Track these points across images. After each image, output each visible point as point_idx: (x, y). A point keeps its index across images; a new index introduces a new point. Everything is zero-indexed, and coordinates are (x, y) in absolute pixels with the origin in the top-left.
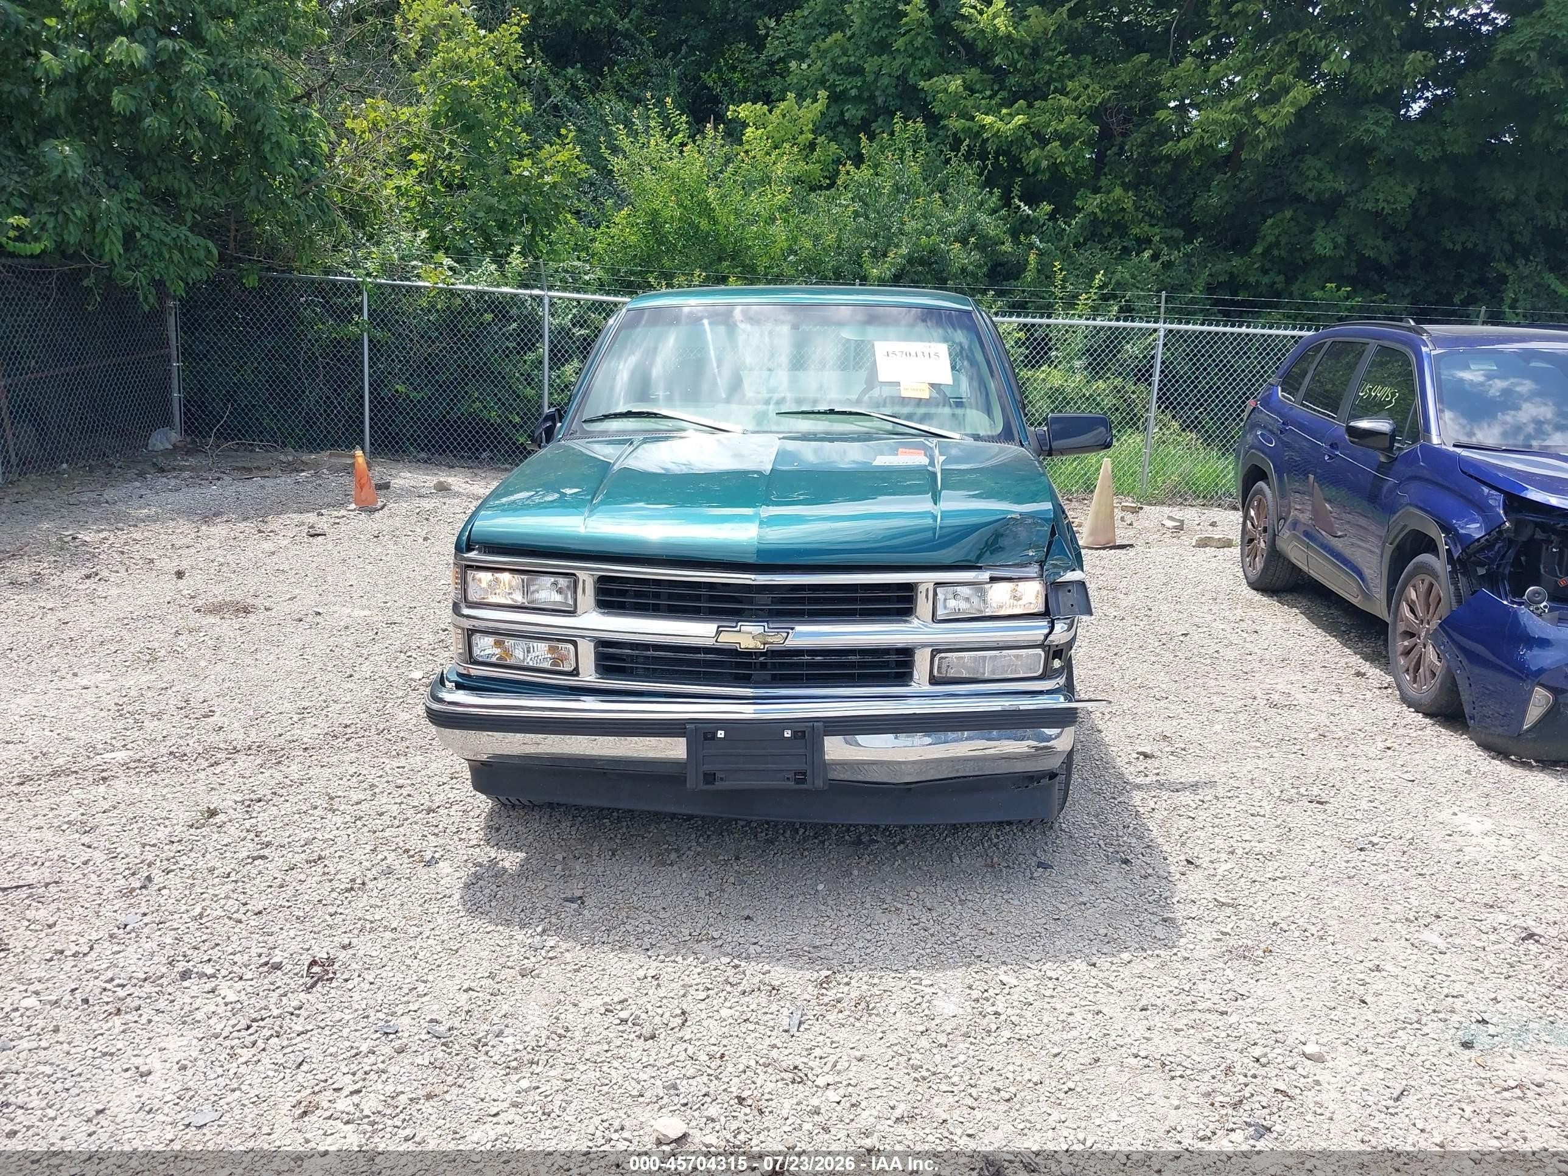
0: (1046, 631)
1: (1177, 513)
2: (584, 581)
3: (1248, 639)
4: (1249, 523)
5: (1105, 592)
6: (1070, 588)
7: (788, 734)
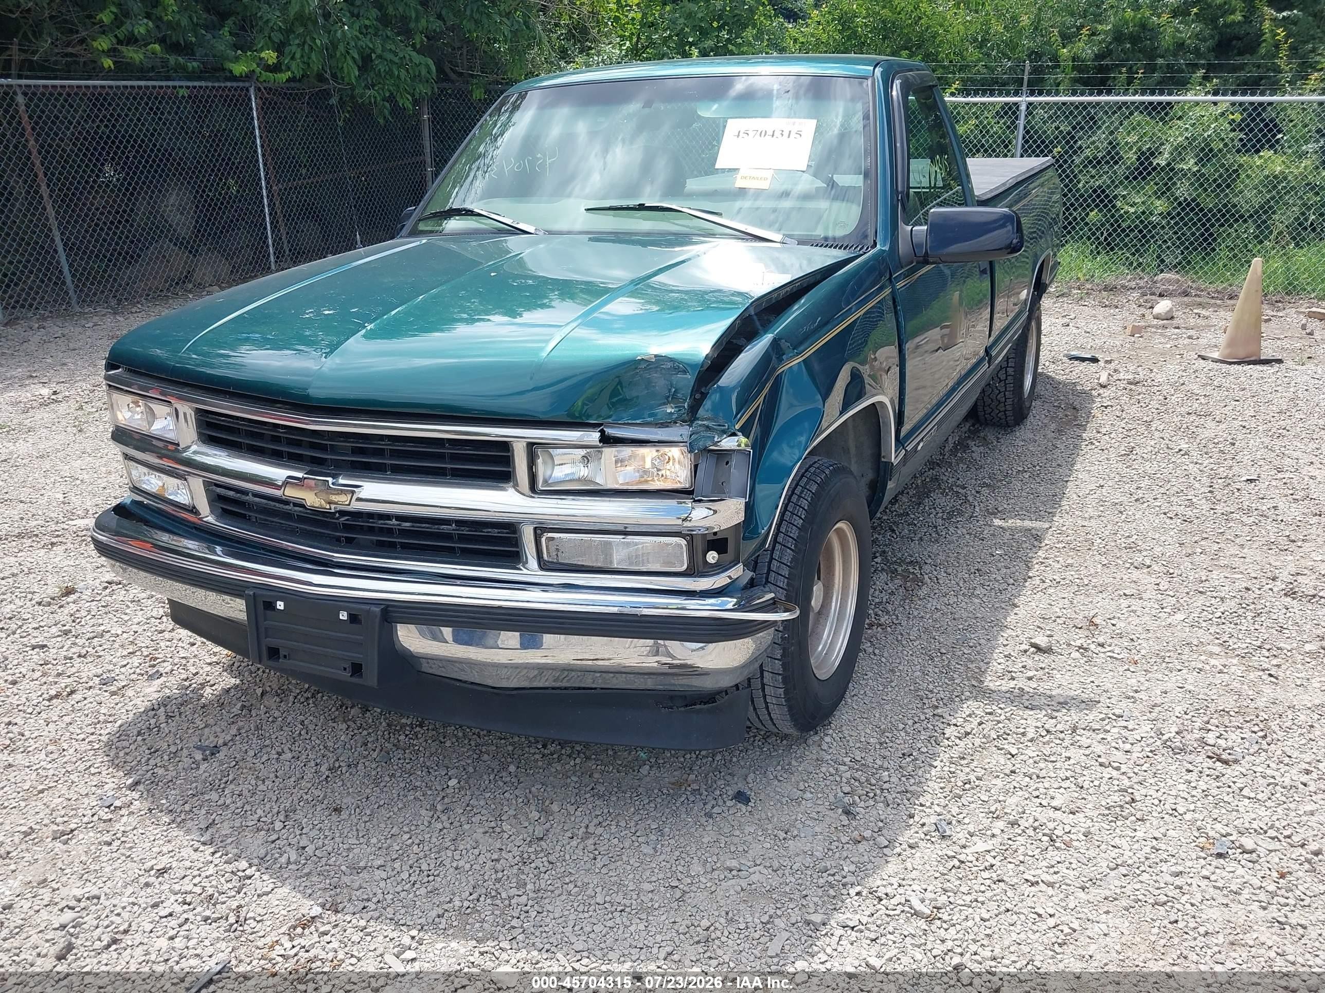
2: (185, 414)
5: (1193, 418)
6: (729, 459)
7: (343, 616)
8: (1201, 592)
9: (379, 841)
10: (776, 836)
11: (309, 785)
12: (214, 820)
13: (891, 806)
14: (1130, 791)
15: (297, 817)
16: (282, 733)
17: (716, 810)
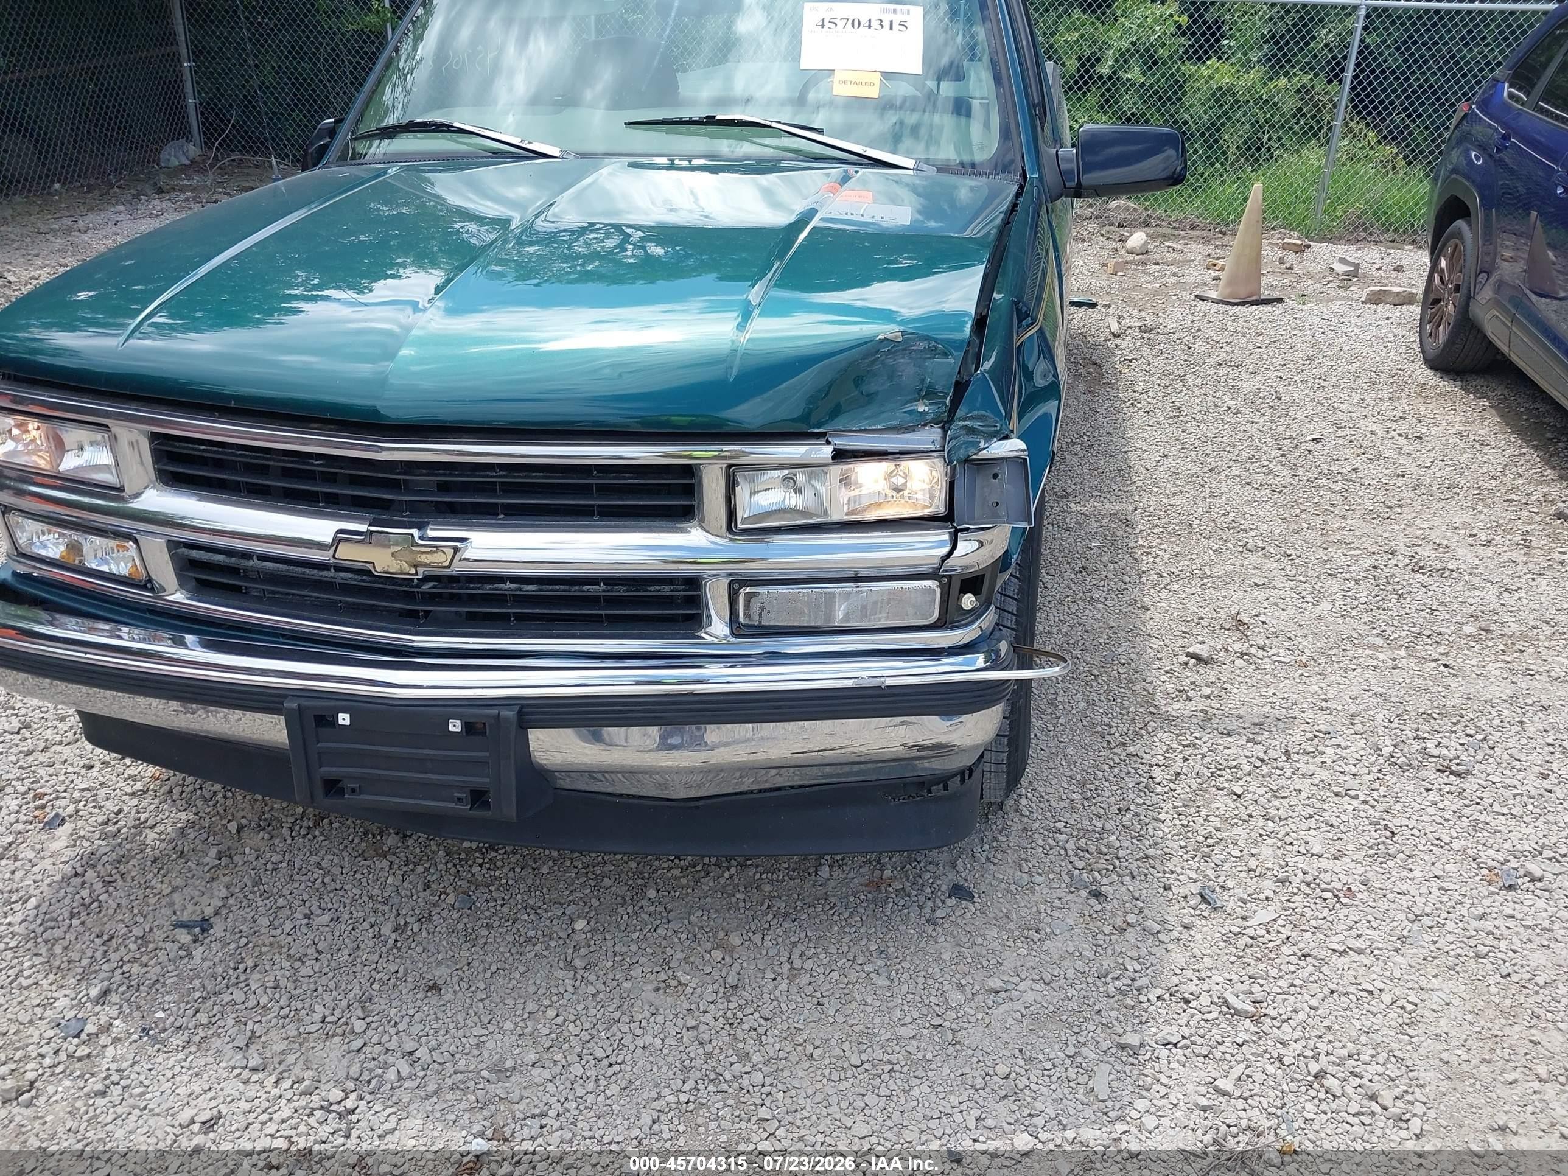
0: (945, 550)
1: (1351, 252)
2: (130, 441)
3: (1405, 450)
4: (1437, 277)
5: (1226, 370)
6: (997, 470)
7: (455, 726)
8: (1330, 575)
9: (516, 1025)
10: (1027, 938)
11: (375, 958)
12: (252, 1031)
13: (1138, 878)
14: (1382, 822)
15: (378, 1008)
16: (296, 885)
17: (939, 914)
